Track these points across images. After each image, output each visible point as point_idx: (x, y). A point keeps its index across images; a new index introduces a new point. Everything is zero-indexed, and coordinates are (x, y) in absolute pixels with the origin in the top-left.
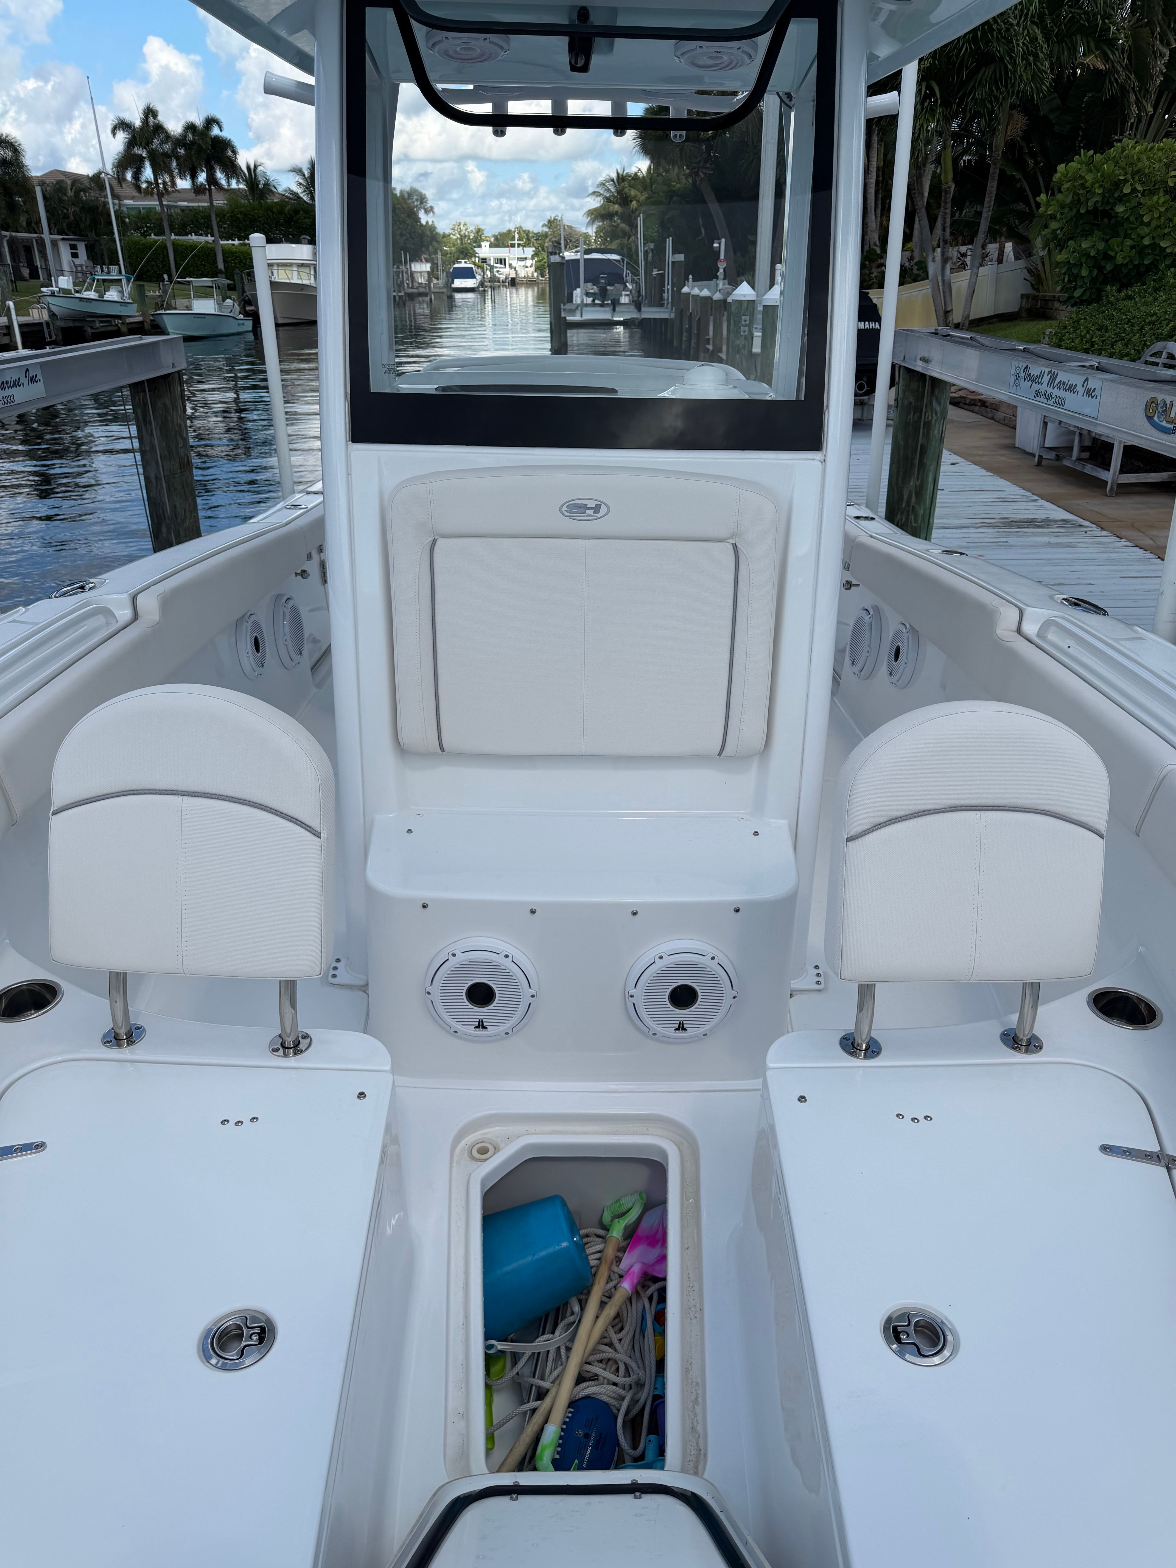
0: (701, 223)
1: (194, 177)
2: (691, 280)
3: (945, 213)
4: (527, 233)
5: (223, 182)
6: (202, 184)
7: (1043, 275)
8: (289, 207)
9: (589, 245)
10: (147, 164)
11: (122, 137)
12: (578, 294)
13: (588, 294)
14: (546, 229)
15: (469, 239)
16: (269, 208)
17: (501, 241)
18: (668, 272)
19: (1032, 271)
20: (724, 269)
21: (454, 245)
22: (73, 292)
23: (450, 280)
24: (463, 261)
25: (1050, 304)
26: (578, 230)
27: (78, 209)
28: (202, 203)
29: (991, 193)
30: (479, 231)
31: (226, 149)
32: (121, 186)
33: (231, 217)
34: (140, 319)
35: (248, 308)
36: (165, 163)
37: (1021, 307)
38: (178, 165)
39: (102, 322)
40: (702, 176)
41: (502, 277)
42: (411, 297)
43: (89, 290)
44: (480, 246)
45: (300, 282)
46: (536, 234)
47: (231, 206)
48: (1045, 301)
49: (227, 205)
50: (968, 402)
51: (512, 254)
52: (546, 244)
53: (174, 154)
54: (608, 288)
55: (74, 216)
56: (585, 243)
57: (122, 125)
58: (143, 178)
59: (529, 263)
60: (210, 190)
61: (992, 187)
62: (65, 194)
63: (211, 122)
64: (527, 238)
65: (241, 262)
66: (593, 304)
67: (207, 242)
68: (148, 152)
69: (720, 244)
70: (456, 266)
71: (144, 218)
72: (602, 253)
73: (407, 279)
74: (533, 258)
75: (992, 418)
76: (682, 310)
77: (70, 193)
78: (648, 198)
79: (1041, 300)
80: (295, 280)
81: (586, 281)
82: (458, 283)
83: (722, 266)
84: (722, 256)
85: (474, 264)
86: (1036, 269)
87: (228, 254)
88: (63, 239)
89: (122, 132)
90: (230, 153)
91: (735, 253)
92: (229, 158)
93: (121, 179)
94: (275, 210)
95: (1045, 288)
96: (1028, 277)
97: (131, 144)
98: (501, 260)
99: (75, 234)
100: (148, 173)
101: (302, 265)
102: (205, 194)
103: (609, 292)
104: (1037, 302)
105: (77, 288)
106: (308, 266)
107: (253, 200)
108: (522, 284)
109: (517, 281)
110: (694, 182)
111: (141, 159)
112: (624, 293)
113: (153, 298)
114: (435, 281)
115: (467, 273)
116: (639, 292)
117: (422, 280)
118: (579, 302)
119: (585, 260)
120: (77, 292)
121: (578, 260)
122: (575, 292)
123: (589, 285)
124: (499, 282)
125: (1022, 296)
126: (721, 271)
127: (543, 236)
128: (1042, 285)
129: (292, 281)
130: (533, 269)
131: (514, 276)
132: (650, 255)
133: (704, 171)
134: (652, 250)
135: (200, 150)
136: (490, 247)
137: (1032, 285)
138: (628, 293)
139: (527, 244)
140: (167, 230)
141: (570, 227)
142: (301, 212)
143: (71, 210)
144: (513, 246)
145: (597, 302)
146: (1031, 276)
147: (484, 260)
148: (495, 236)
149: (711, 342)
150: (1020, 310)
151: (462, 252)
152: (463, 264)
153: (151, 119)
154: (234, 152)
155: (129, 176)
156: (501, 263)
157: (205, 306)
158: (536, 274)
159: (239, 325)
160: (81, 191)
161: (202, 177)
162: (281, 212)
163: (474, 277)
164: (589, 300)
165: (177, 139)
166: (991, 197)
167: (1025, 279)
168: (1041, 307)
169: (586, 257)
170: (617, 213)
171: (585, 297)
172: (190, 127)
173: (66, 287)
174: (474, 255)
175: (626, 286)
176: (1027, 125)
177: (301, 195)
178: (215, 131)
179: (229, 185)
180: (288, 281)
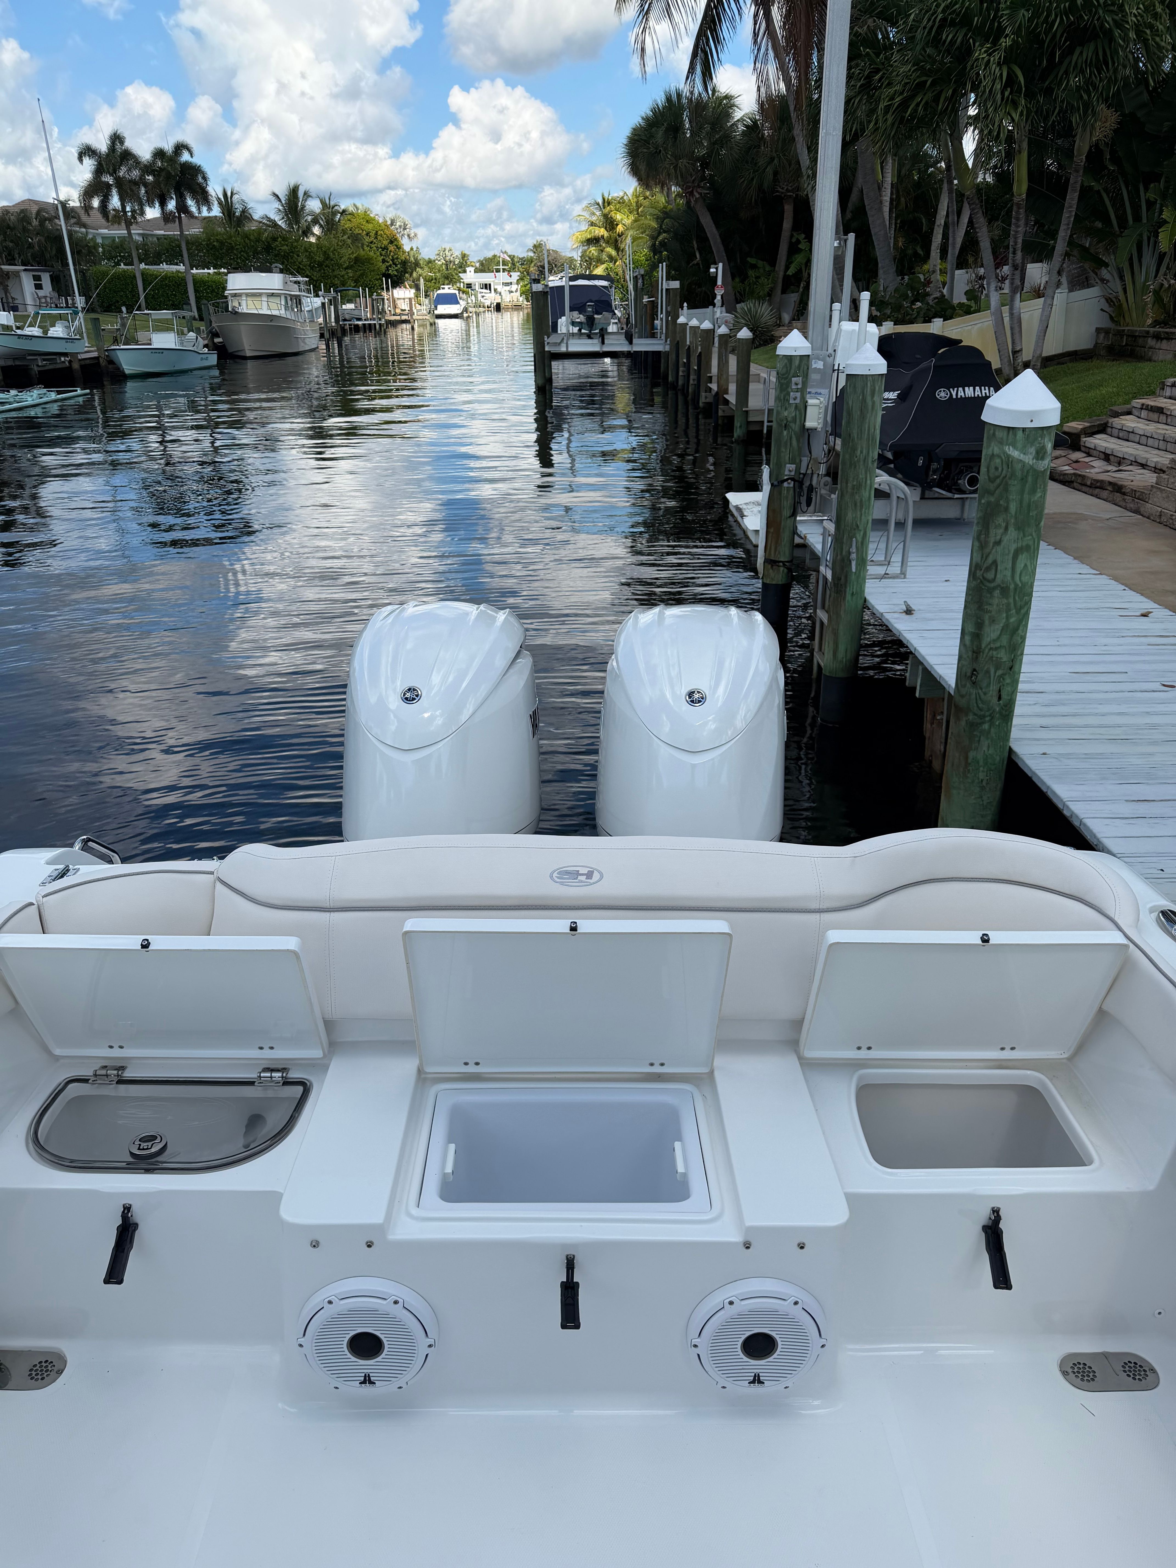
0: (696, 246)
1: (163, 204)
2: (685, 308)
3: (1017, 232)
4: (512, 257)
5: (194, 209)
6: (171, 212)
7: (1125, 305)
8: (266, 234)
9: (574, 269)
10: (114, 192)
11: (89, 164)
12: (563, 322)
13: (573, 324)
14: (531, 254)
15: (454, 264)
16: (246, 236)
17: (485, 266)
18: (662, 300)
19: (1112, 301)
20: (722, 296)
21: (439, 271)
22: (14, 328)
23: (433, 307)
24: (446, 287)
25: (1141, 341)
26: (563, 254)
27: (43, 240)
28: (173, 231)
29: (1071, 207)
30: (464, 256)
31: (197, 175)
32: (89, 215)
33: (207, 245)
34: (95, 354)
35: (217, 340)
36: (132, 190)
37: (1096, 343)
38: (146, 192)
39: (44, 360)
40: (697, 196)
41: (488, 303)
42: (394, 324)
43: (33, 326)
44: (465, 272)
45: (269, 313)
46: (522, 259)
47: (207, 234)
48: (1133, 336)
49: (203, 232)
50: (1089, 483)
51: (497, 279)
52: (532, 269)
53: (142, 181)
54: (596, 316)
55: (39, 246)
56: (570, 268)
57: (87, 151)
58: (111, 207)
59: (514, 287)
60: (180, 218)
61: (1072, 199)
62: (30, 224)
63: (180, 148)
64: (512, 264)
65: (213, 291)
66: (580, 334)
67: (178, 272)
68: (115, 179)
69: (717, 269)
70: (439, 292)
71: (118, 247)
72: (589, 280)
73: (389, 306)
74: (518, 283)
75: (1137, 512)
76: (678, 342)
77: (35, 223)
78: (635, 221)
79: (1128, 336)
80: (265, 311)
81: (572, 309)
82: (442, 309)
83: (719, 293)
84: (719, 282)
85: (459, 290)
86: (1116, 298)
87: (199, 283)
88: (25, 270)
89: (88, 158)
90: (200, 180)
91: (733, 279)
92: (199, 185)
93: (87, 208)
94: (252, 237)
95: (1127, 320)
96: (1106, 307)
97: (99, 171)
98: (486, 285)
99: (39, 264)
100: (115, 202)
101: (272, 295)
102: (175, 222)
103: (596, 321)
104: (1122, 338)
105: (17, 324)
106: (279, 295)
107: (230, 228)
108: (507, 309)
109: (502, 306)
110: (688, 203)
111: (108, 186)
112: (613, 321)
113: (110, 331)
114: (418, 307)
115: (451, 299)
116: (628, 319)
117: (403, 305)
118: (564, 330)
119: (571, 286)
120: (18, 328)
121: (563, 287)
122: (559, 320)
123: (575, 314)
124: (484, 307)
125: (1098, 330)
126: (719, 298)
127: (528, 261)
128: (1124, 317)
129: (261, 312)
130: (518, 293)
131: (499, 301)
132: (640, 281)
133: (699, 190)
134: (642, 275)
135: (169, 176)
136: (475, 272)
137: (1111, 317)
138: (616, 321)
139: (513, 268)
140: (136, 260)
141: (555, 252)
142: (280, 239)
143: (36, 240)
144: (498, 271)
145: (583, 331)
146: (1110, 306)
147: (469, 286)
148: (479, 261)
149: (715, 379)
150: (1095, 346)
151: (447, 278)
152: (447, 290)
153: (118, 146)
154: (205, 178)
155: (96, 203)
156: (486, 288)
157: (164, 340)
158: (521, 299)
159: (202, 359)
160: (46, 220)
161: (171, 205)
162: (258, 240)
163: (458, 303)
164: (576, 330)
165: (145, 166)
166: (1071, 211)
167: (1102, 310)
168: (1127, 345)
169: (571, 283)
170: (603, 236)
171: (571, 327)
172: (159, 154)
173: (6, 323)
174: (459, 280)
175: (615, 314)
176: (1119, 123)
177: (280, 223)
178: (185, 157)
179: (200, 213)
180: (256, 312)
